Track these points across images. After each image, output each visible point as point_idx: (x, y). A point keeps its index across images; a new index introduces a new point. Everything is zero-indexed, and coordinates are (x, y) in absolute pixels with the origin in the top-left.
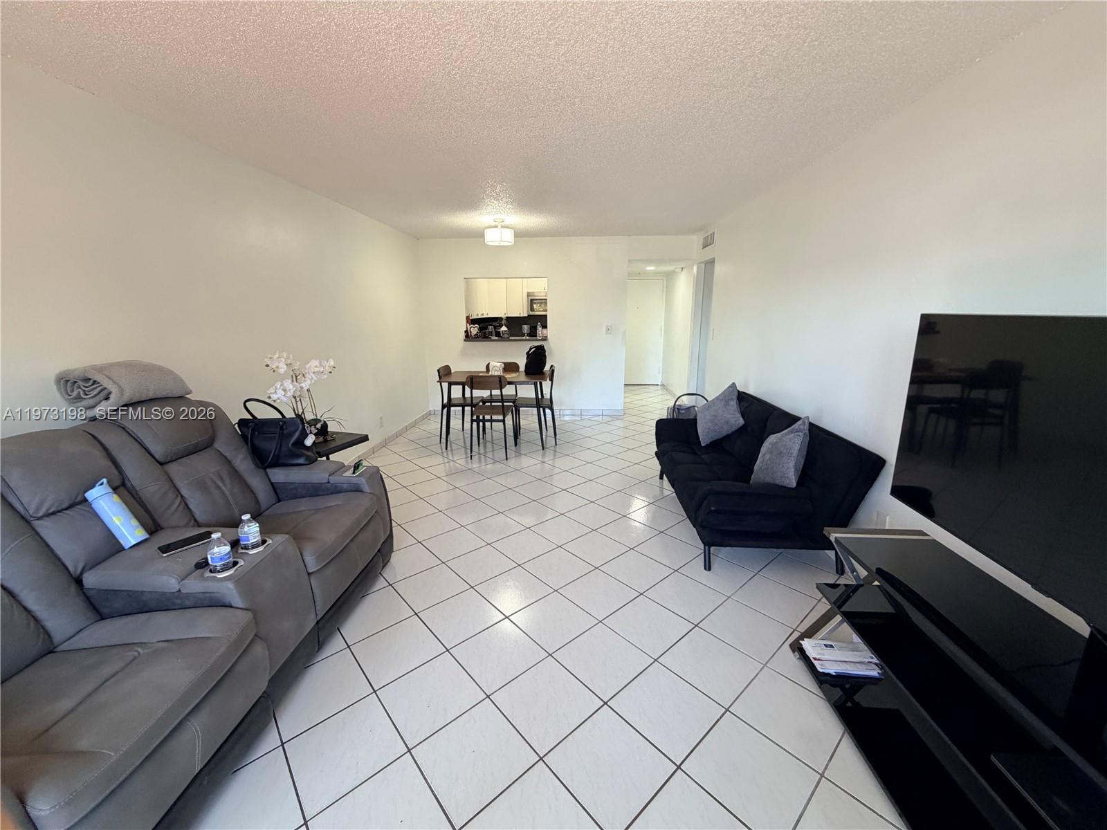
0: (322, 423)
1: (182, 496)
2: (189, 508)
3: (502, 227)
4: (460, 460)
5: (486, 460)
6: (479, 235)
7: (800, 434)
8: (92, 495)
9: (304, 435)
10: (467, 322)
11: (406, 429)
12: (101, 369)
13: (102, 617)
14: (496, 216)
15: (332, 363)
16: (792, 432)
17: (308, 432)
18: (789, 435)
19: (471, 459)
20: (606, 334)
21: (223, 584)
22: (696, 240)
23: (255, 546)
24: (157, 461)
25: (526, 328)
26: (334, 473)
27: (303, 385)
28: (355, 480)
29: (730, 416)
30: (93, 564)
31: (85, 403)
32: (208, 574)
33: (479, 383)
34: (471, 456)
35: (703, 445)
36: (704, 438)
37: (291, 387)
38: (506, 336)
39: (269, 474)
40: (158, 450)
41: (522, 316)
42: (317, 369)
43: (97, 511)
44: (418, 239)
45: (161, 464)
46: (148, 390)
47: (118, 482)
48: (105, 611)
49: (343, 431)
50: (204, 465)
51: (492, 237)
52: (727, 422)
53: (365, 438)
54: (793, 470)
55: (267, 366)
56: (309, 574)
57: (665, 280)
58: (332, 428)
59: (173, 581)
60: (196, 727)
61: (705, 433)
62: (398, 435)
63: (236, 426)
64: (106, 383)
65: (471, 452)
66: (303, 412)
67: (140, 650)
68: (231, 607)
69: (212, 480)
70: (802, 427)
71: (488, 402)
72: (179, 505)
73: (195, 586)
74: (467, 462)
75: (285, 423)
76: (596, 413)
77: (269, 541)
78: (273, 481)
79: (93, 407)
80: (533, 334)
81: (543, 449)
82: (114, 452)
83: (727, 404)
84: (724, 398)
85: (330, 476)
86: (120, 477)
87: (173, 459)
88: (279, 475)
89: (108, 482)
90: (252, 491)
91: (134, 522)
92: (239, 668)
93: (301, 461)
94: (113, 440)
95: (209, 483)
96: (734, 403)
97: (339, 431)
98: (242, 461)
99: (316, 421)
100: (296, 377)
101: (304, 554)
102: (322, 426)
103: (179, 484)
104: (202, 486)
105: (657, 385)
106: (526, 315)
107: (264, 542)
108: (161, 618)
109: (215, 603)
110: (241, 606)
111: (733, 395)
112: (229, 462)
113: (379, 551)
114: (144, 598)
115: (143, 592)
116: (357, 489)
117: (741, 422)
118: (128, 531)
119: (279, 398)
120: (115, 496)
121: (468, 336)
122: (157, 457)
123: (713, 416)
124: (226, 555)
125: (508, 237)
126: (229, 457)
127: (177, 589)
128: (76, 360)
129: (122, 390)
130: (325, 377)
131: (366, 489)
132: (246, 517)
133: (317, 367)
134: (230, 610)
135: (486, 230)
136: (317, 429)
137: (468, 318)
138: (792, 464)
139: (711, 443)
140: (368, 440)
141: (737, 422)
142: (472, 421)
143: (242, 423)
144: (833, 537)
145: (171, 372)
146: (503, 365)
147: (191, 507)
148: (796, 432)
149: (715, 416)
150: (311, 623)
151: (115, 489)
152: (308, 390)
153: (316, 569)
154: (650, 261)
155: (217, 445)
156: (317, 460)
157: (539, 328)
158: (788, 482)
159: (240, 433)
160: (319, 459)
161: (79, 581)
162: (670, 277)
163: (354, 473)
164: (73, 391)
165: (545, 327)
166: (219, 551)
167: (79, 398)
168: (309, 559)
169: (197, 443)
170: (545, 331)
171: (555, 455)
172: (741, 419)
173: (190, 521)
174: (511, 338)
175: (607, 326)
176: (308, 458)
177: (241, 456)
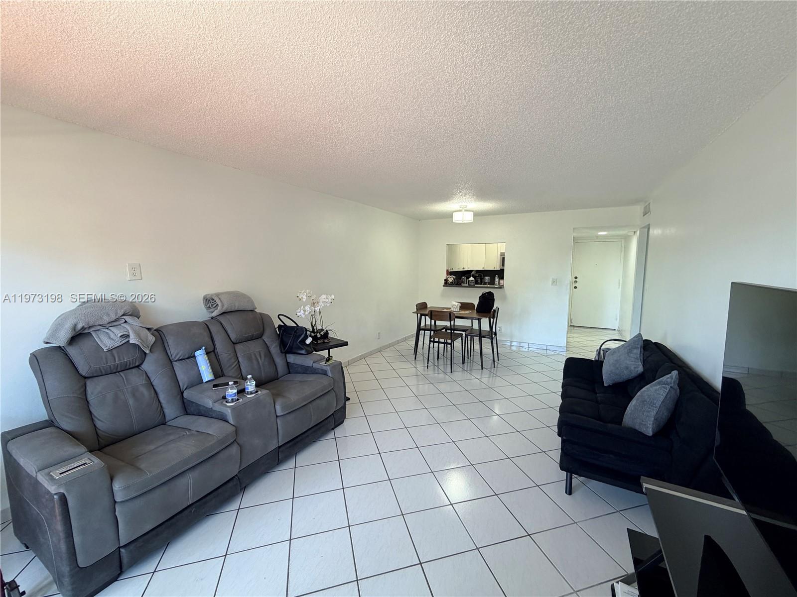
0: (325, 331)
1: (238, 361)
2: (240, 368)
3: (465, 211)
4: (421, 366)
5: (438, 371)
6: (449, 216)
7: (667, 386)
8: (198, 353)
9: (306, 337)
10: (447, 274)
11: (398, 342)
12: (218, 295)
13: (187, 414)
14: (461, 204)
15: (333, 297)
16: (659, 383)
17: (309, 336)
18: (656, 386)
19: (427, 368)
20: (552, 285)
21: (227, 409)
22: (639, 209)
23: (251, 393)
24: (232, 342)
25: (487, 279)
26: (316, 362)
27: (316, 309)
28: (324, 368)
29: (631, 363)
30: (190, 386)
31: (211, 310)
32: (225, 403)
33: (436, 315)
34: (428, 366)
35: (605, 385)
36: (607, 380)
37: (309, 309)
38: (472, 284)
39: (287, 357)
40: (233, 337)
41: (496, 269)
42: (324, 300)
43: (198, 362)
44: (420, 220)
45: (234, 343)
46: (235, 306)
47: (211, 349)
48: (188, 411)
49: (336, 338)
50: (255, 347)
51: (457, 218)
52: (627, 368)
53: (346, 344)
54: (653, 419)
55: (298, 297)
56: (277, 416)
57: (623, 242)
58: (331, 335)
59: (211, 402)
60: (190, 478)
61: (608, 375)
62: (391, 345)
63: (277, 329)
64: (218, 302)
65: (428, 364)
66: (315, 324)
67: (187, 432)
68: (228, 422)
69: (256, 356)
70: (669, 380)
71: (449, 330)
72: (235, 366)
73: (218, 407)
74: (424, 370)
75: (298, 329)
76: (542, 347)
77: (259, 392)
78: (288, 361)
79: (213, 312)
80: (492, 282)
81: (482, 369)
82: (213, 334)
83: (630, 351)
84: (629, 346)
85: (313, 363)
86: (213, 347)
87: (240, 341)
88: (291, 358)
89: (205, 349)
90: (275, 365)
91: (210, 370)
92: (221, 455)
93: (303, 352)
94: (214, 329)
95: (253, 357)
96: (637, 352)
97: (334, 337)
98: (275, 349)
99: (322, 330)
100: (314, 304)
101: (276, 404)
102: (325, 334)
103: (239, 355)
104: (249, 358)
105: (615, 330)
106: (499, 269)
107: (257, 392)
108: (202, 420)
109: (223, 418)
110: (232, 423)
111: (638, 345)
112: (268, 347)
113: (333, 414)
114: (201, 408)
115: (200, 405)
116: (325, 373)
117: (640, 369)
118: (207, 374)
119: (300, 315)
120: (206, 357)
121: (446, 283)
122: (232, 340)
123: (616, 361)
124: (233, 394)
125: (469, 217)
126: (268, 345)
127: (211, 407)
128: (210, 290)
129: (223, 306)
130: (329, 305)
131: (330, 374)
132: (249, 377)
133: (324, 299)
134: (228, 423)
135: (454, 213)
136: (321, 335)
137: (447, 271)
138: (653, 413)
139: (613, 384)
140: (348, 345)
141: (636, 370)
142: (430, 341)
143: (280, 326)
144: (645, 485)
145: (249, 298)
146: (460, 304)
147: (242, 368)
148: (664, 384)
149: (617, 361)
150: (273, 446)
151: (208, 353)
152: (320, 312)
153: (282, 414)
154: (602, 229)
155: (263, 337)
156: (312, 352)
157: (497, 279)
158: (645, 429)
159: (278, 333)
160: (314, 352)
161: (182, 393)
162: (627, 239)
163: (326, 363)
164: (208, 304)
165: (502, 278)
166: (232, 391)
167: (209, 307)
168: (278, 408)
169: (253, 335)
170: (501, 281)
171: (490, 374)
172: (641, 366)
173: (239, 374)
174: (476, 285)
175: (553, 279)
176: (307, 350)
177: (274, 345)
